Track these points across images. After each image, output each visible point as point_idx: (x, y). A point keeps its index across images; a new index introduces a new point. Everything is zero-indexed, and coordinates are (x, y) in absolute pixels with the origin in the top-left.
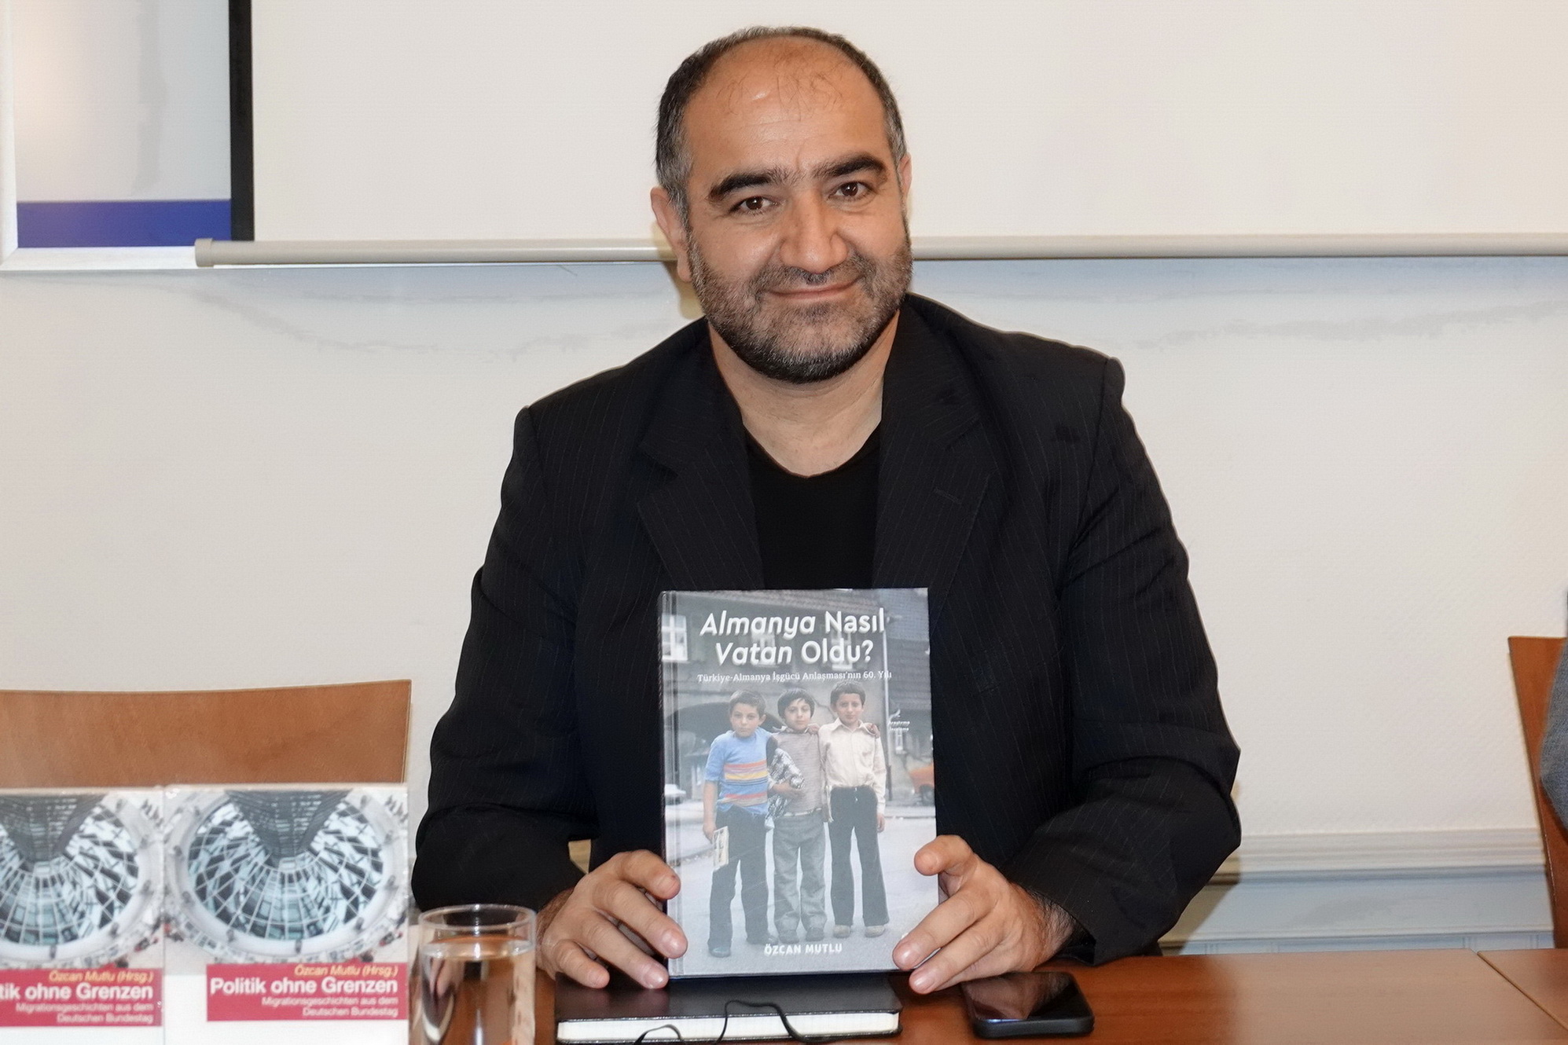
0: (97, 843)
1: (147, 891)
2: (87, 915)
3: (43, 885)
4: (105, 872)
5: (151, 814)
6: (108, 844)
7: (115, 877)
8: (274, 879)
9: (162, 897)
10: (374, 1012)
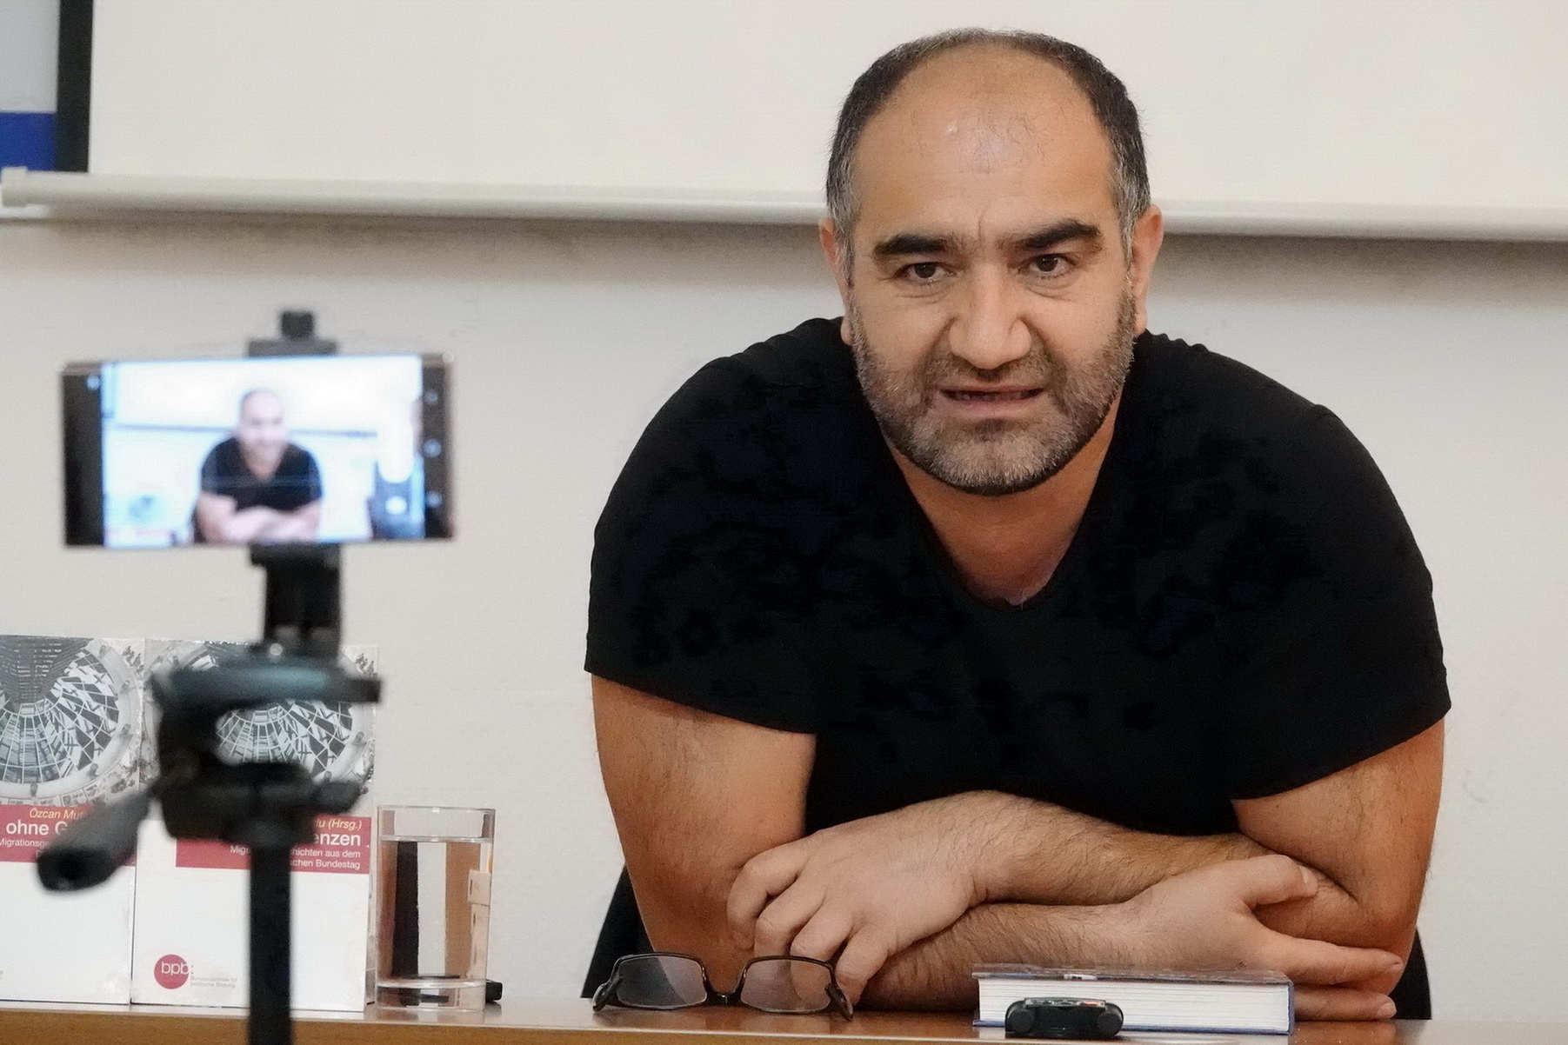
0: (80, 687)
1: (126, 735)
2: (68, 756)
3: (25, 724)
4: (86, 714)
5: (132, 661)
6: (90, 688)
7: (96, 720)
8: (246, 731)
9: (140, 741)
10: (338, 865)
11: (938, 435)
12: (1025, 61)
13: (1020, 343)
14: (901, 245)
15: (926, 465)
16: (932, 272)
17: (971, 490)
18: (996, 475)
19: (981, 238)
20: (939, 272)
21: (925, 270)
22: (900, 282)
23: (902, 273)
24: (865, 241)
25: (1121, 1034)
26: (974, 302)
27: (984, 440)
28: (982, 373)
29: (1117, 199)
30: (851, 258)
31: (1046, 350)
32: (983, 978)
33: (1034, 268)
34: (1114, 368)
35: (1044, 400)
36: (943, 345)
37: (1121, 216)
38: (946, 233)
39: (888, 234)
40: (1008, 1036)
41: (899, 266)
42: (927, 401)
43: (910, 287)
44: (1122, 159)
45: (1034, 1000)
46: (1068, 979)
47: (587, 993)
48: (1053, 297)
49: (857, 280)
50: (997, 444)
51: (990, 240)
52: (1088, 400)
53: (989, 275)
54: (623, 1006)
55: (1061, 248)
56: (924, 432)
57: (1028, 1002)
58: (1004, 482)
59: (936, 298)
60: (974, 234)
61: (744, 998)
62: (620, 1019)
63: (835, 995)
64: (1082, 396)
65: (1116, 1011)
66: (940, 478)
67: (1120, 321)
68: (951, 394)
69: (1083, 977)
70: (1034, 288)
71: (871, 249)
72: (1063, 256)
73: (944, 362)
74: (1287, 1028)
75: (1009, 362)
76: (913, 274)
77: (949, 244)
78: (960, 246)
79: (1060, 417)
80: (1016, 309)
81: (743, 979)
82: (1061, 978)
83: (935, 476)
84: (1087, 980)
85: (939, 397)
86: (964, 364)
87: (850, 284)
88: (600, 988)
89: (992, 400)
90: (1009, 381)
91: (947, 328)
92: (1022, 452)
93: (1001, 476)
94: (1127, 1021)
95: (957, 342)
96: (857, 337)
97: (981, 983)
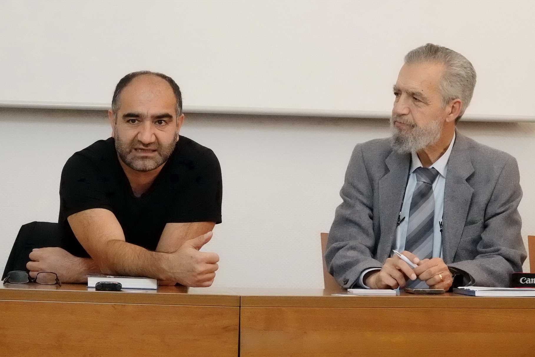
11: (132, 159)
12: (160, 79)
13: (153, 139)
14: (129, 115)
15: (129, 165)
16: (135, 122)
17: (139, 171)
18: (145, 168)
19: (147, 116)
20: (137, 122)
21: (133, 121)
22: (128, 123)
23: (128, 121)
24: (120, 114)
25: (121, 290)
26: (144, 129)
27: (143, 160)
28: (144, 144)
29: (176, 111)
30: (117, 117)
31: (158, 141)
32: (89, 277)
33: (157, 123)
34: (172, 148)
35: (156, 153)
36: (136, 138)
37: (177, 115)
38: (140, 113)
39: (126, 112)
40: (96, 290)
41: (128, 119)
42: (131, 151)
43: (130, 124)
44: (178, 102)
45: (102, 282)
46: (108, 277)
47: (2, 280)
48: (161, 130)
49: (118, 123)
50: (146, 161)
51: (149, 115)
52: (166, 154)
53: (148, 123)
54: (10, 283)
55: (164, 119)
56: (129, 158)
57: (100, 283)
58: (146, 170)
59: (136, 128)
60: (146, 115)
61: (37, 281)
62: (9, 286)
63: (57, 281)
64: (165, 153)
65: (120, 285)
66: (132, 168)
67: (174, 138)
68: (136, 149)
69: (111, 277)
70: (157, 128)
71: (122, 116)
72: (164, 121)
73: (136, 142)
74: (156, 288)
75: (150, 143)
76: (131, 122)
77: (140, 116)
78: (143, 116)
79: (160, 157)
80: (153, 132)
81: (37, 277)
82: (106, 277)
83: (131, 167)
84: (112, 278)
85: (133, 150)
86: (140, 142)
87: (116, 124)
88: (5, 279)
89: (146, 152)
90: (149, 148)
91: (137, 134)
92: (151, 164)
93: (146, 169)
94: (123, 287)
95: (139, 137)
96: (116, 135)
97: (88, 278)
